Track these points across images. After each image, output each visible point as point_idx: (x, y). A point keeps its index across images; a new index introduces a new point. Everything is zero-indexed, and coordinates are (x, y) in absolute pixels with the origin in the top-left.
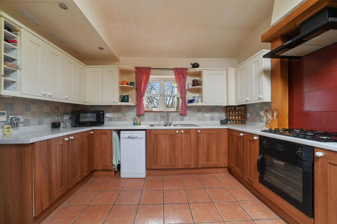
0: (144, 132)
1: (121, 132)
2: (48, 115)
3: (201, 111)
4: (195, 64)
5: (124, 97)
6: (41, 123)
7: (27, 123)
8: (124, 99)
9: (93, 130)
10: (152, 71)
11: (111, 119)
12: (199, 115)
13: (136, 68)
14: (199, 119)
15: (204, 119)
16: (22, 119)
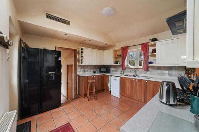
0: (119, 78)
1: (112, 76)
2: (92, 69)
3: (160, 69)
4: (153, 39)
5: (116, 61)
6: (91, 71)
7: (87, 71)
8: (116, 62)
9: (103, 75)
10: (129, 48)
11: (113, 71)
12: (159, 71)
13: (122, 48)
14: (158, 74)
15: (163, 75)
16: (86, 70)
